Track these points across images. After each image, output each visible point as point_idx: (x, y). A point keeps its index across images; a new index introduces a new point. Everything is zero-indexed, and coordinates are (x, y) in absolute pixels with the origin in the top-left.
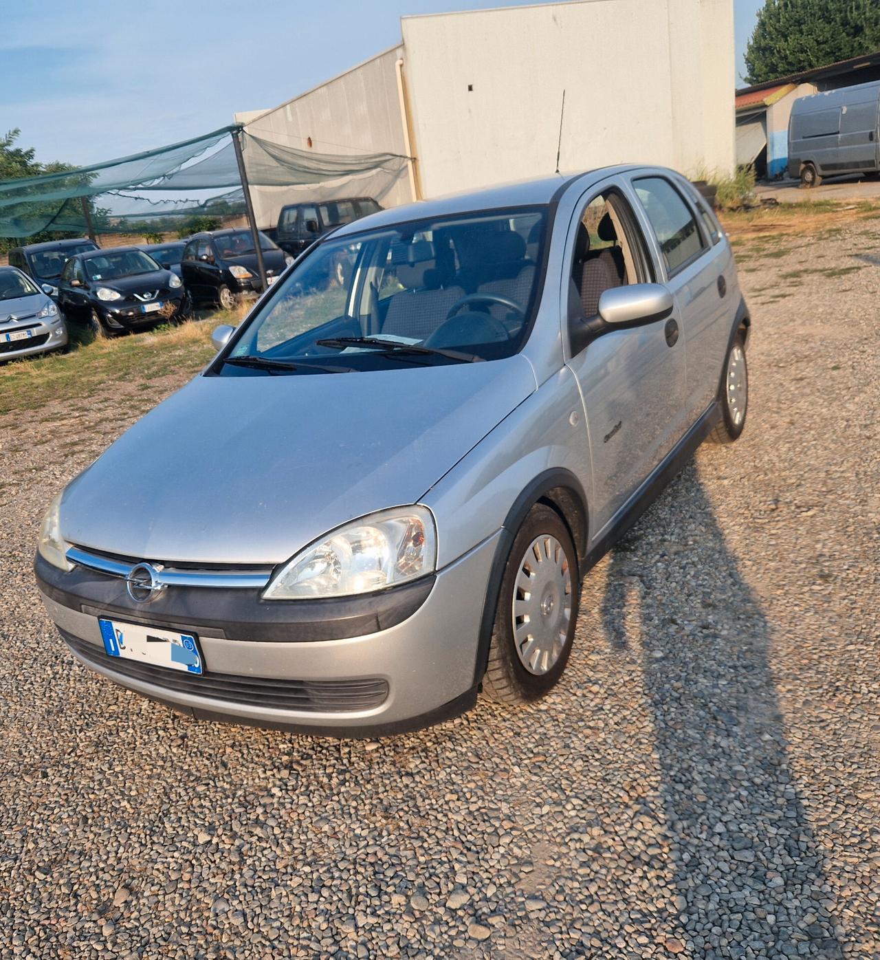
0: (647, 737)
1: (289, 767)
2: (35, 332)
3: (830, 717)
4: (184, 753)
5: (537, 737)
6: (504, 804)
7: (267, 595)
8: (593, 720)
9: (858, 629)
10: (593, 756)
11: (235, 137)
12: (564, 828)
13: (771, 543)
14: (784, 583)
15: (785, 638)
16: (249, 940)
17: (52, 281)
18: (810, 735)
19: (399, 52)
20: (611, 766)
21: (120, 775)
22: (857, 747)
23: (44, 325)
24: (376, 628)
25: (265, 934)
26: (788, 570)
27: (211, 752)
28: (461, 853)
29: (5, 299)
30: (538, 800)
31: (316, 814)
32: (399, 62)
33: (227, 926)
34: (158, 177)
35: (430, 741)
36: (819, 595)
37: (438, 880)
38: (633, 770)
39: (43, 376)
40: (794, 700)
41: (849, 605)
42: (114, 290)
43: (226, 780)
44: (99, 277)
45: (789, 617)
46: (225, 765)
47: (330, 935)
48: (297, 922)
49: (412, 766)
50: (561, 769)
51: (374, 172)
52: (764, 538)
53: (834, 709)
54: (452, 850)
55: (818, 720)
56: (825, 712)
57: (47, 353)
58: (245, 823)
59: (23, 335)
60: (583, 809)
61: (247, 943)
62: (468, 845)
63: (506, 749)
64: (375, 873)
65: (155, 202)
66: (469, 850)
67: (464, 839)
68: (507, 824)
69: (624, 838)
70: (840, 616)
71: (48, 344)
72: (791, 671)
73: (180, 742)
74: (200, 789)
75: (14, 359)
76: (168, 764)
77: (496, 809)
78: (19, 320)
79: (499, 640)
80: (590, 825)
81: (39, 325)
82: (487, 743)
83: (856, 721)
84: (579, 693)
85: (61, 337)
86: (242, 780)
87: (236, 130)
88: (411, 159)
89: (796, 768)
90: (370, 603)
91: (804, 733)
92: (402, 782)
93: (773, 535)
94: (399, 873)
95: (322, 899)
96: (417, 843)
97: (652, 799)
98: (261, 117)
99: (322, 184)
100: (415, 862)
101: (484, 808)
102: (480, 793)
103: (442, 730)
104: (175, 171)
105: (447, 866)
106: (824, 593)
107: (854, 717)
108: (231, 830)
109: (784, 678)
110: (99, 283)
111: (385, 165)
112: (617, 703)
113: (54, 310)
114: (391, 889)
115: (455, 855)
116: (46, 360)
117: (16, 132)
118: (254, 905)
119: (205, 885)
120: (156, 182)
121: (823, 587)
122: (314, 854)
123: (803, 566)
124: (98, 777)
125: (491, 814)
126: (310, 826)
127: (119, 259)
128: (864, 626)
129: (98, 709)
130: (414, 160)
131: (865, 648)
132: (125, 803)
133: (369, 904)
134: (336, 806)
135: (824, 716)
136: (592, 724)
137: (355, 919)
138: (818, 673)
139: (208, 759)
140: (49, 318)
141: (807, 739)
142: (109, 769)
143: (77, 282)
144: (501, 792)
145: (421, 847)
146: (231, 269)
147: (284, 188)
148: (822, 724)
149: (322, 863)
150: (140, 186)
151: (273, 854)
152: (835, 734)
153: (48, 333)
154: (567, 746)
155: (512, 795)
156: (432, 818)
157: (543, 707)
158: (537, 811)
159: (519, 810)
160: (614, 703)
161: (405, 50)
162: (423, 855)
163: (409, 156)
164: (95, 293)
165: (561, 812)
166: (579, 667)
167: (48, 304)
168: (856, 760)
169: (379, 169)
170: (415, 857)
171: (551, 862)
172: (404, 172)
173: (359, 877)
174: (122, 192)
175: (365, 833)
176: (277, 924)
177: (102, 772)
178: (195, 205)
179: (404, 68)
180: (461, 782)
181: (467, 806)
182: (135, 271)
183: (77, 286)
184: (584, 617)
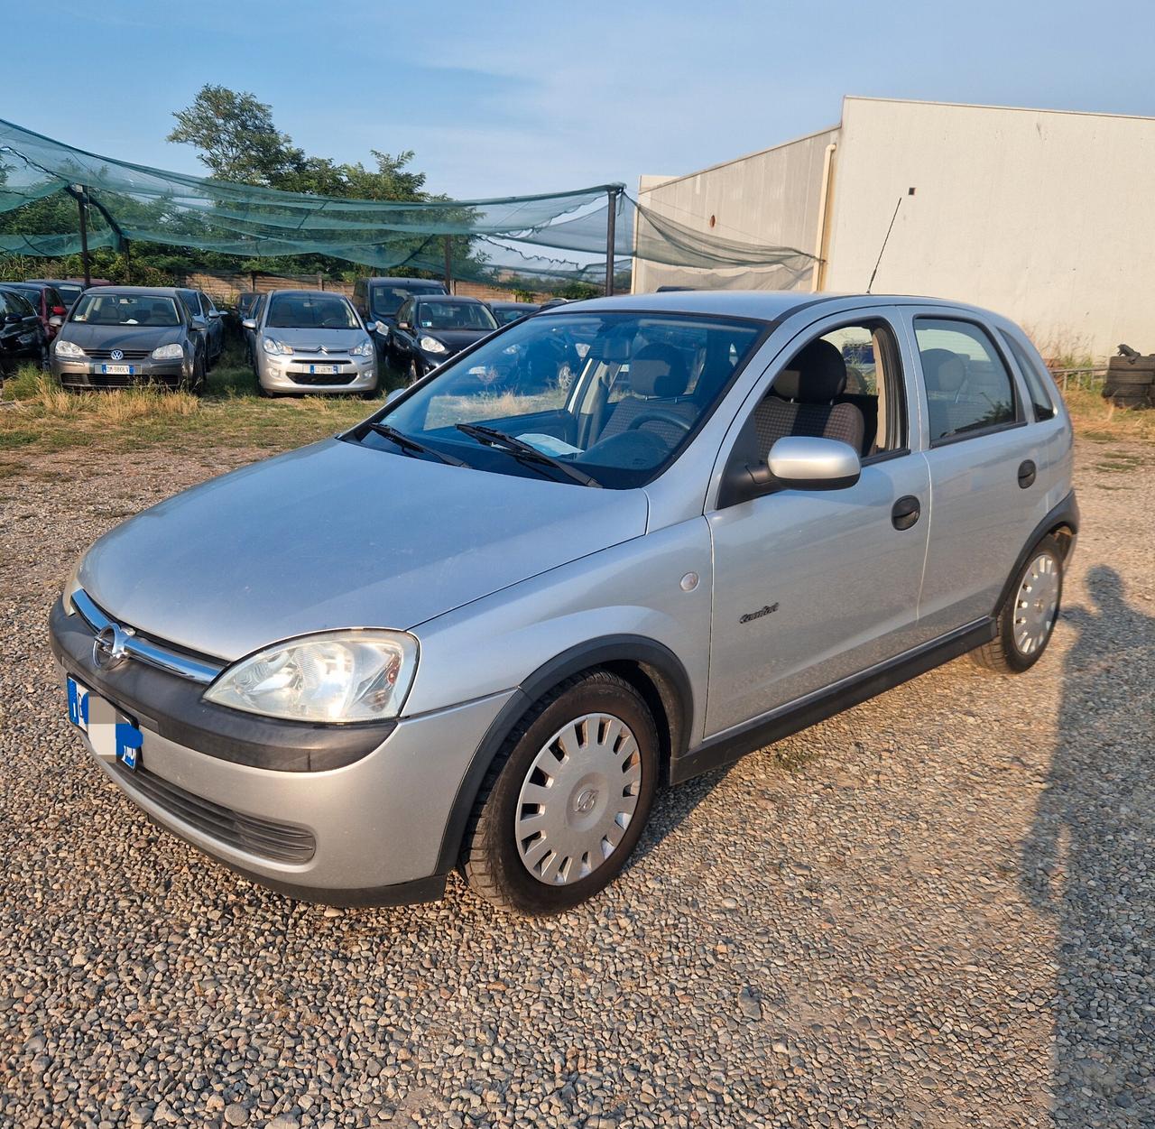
0: (639, 1000)
1: (227, 909)
2: (342, 369)
3: (878, 1047)
4: (139, 858)
5: (516, 960)
6: (419, 1028)
7: (212, 695)
8: (594, 960)
9: (1000, 948)
10: (561, 1004)
11: (612, 199)
12: (462, 1081)
13: (969, 809)
14: (949, 862)
15: (899, 931)
16: (32, 1094)
17: (387, 320)
18: (838, 1063)
19: (834, 135)
20: (572, 1023)
21: (59, 862)
22: (884, 1098)
23: (353, 363)
24: (306, 768)
25: (54, 1092)
26: (965, 849)
27: (166, 866)
28: (331, 1072)
29: (323, 327)
30: (460, 1036)
31: (213, 973)
32: (831, 147)
33: (24, 1070)
34: (527, 229)
35: (398, 927)
36: (982, 891)
37: (278, 1094)
38: (593, 1035)
39: (332, 418)
40: (850, 1011)
41: (1010, 914)
42: (440, 341)
43: (157, 903)
44: (429, 324)
45: (924, 907)
46: (167, 886)
47: (115, 1119)
48: (94, 1090)
49: (355, 949)
50: (513, 1008)
51: (775, 267)
52: (965, 801)
53: (891, 1039)
54: (321, 1064)
55: (862, 1047)
56: (878, 1040)
57: (347, 395)
58: (134, 957)
59: (328, 370)
60: (501, 1064)
61: (29, 1096)
62: (344, 1063)
63: (471, 964)
64: (219, 1062)
65: (528, 256)
66: (341, 1069)
67: (345, 1055)
68: (403, 1054)
69: (518, 1116)
70: (988, 925)
71: (352, 386)
72: (874, 974)
73: (143, 845)
74: (123, 904)
75: (312, 394)
76: (114, 866)
77: (406, 1032)
78: (329, 352)
79: (488, 825)
80: (492, 1087)
81: (348, 362)
82: (457, 950)
83: (908, 1064)
84: (602, 921)
85: (369, 381)
86: (172, 909)
87: (615, 191)
88: (820, 260)
89: (787, 1099)
90: (307, 735)
91: (831, 1058)
92: (330, 966)
93: (981, 799)
94: (244, 1071)
95: (140, 1073)
96: (289, 1043)
97: (587, 1079)
98: (668, 184)
99: (714, 271)
100: (271, 1065)
101: (394, 1026)
102: (403, 1006)
103: (422, 918)
104: (544, 225)
105: (302, 1080)
106: (989, 889)
107: (910, 1058)
108: (114, 961)
109: (859, 981)
110: (427, 331)
111: (788, 262)
112: (636, 947)
113: (369, 349)
114: (218, 1087)
115: (321, 1071)
116: (343, 402)
117: (410, 154)
118: (68, 1056)
119: (40, 1014)
120: (524, 234)
121: (993, 882)
122: (177, 1017)
123: (989, 848)
124: (37, 857)
125: (398, 1036)
126: (196, 984)
127: (457, 309)
128: (1009, 946)
129: (96, 783)
130: (822, 262)
131: (989, 974)
132: (38, 895)
133: (182, 1096)
134: (240, 970)
135: (872, 1045)
136: (588, 964)
137: (154, 1109)
138: (906, 987)
139: (156, 873)
140: (361, 358)
141: (830, 1067)
142: (54, 852)
143: (405, 325)
144: (426, 1014)
145: (292, 1049)
146: (578, 345)
147: (673, 268)
148: (863, 1054)
149: (175, 1030)
150: (507, 235)
151: (134, 1002)
152: (870, 1071)
153: (356, 374)
154: (541, 983)
155: (436, 1021)
156: (329, 1018)
157: (550, 926)
158: (449, 1049)
159: (429, 1042)
160: (632, 947)
161: (841, 134)
162: (285, 1060)
163: (818, 256)
164: (419, 341)
165: (473, 1060)
166: (629, 890)
167: (364, 342)
168: (870, 1113)
169: (781, 266)
170: (276, 1059)
171: (417, 1117)
172: (809, 273)
173: (198, 1061)
174: (490, 238)
175: (246, 1011)
176: (73, 1086)
177: (45, 853)
178: (573, 268)
179: (835, 155)
180: (392, 986)
181: (376, 1018)
182: (471, 326)
183: (404, 329)
184: (679, 833)
